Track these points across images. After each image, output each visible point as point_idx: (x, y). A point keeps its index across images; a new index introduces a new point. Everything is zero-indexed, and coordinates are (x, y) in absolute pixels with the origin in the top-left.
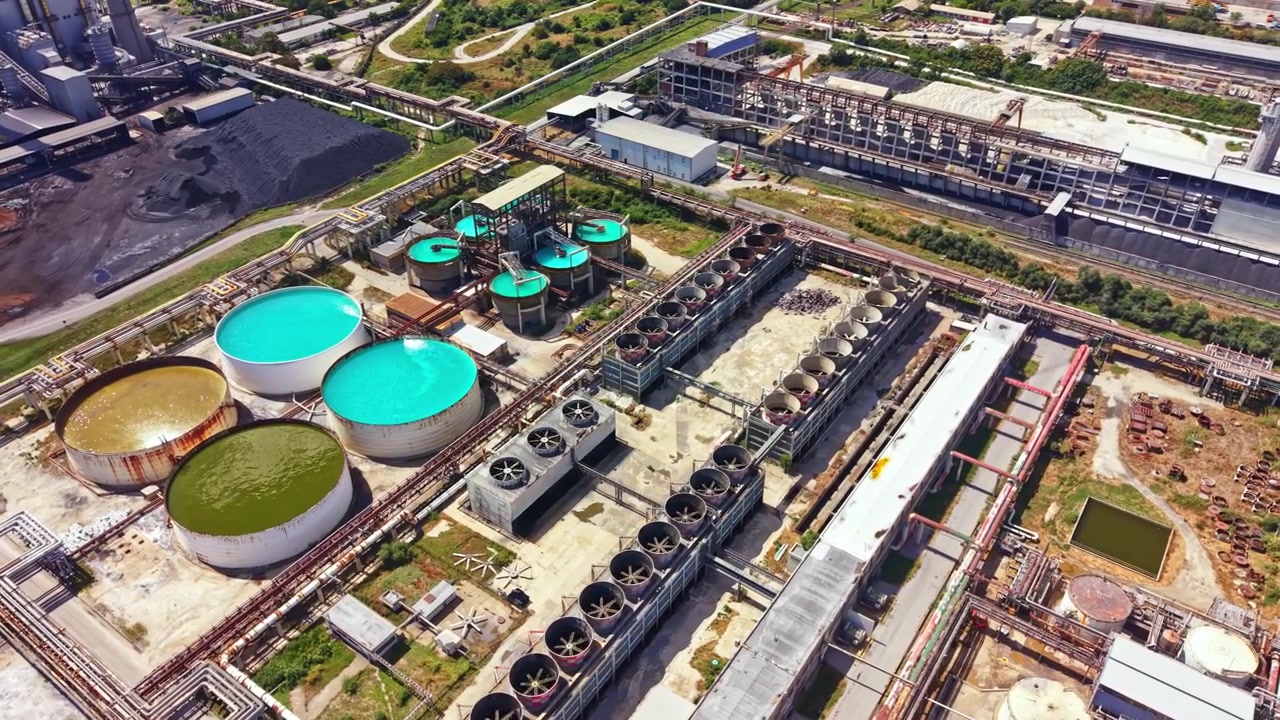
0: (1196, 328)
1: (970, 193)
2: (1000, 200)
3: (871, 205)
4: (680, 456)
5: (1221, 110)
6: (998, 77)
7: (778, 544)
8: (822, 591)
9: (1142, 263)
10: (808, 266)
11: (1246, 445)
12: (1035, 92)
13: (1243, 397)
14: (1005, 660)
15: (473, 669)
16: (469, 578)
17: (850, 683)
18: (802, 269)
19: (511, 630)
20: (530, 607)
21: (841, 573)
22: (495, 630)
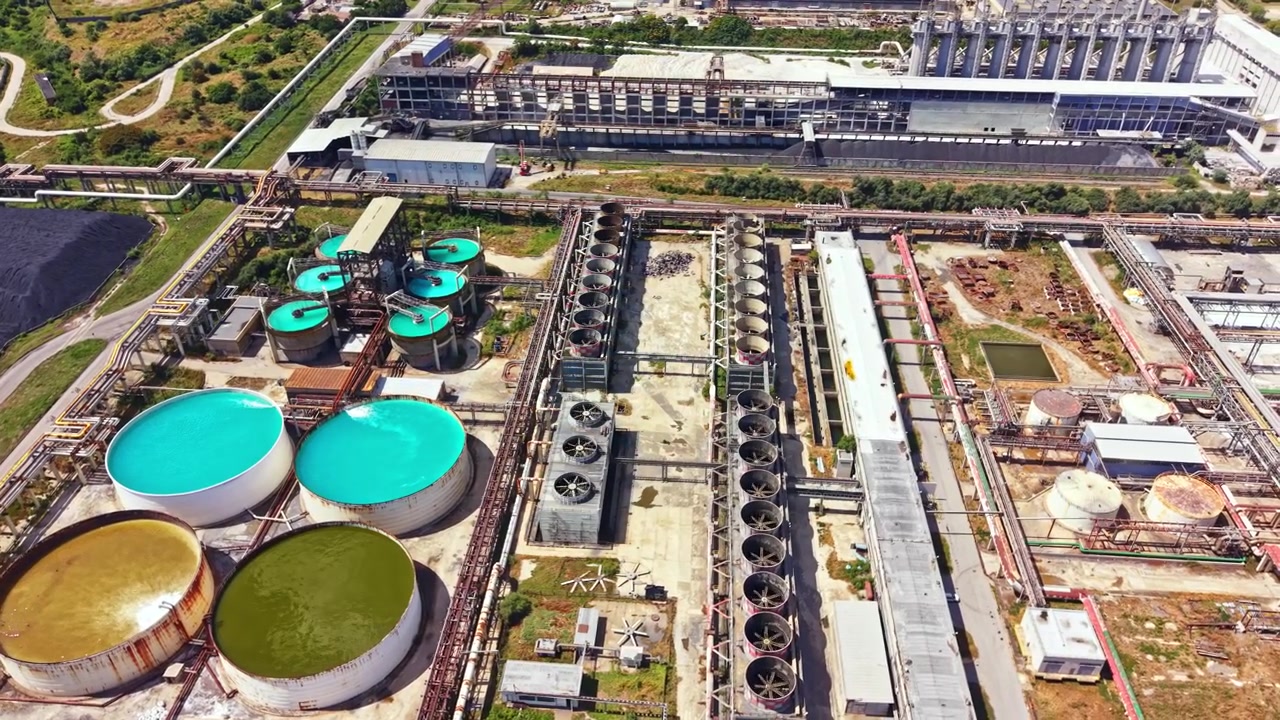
0: (951, 200)
1: (726, 142)
2: (752, 141)
3: (659, 170)
4: (680, 423)
5: (845, 39)
6: (669, 42)
7: (813, 459)
8: (893, 475)
9: (886, 164)
10: (644, 235)
11: (1036, 273)
12: (703, 50)
13: (1014, 240)
14: (1023, 474)
15: (670, 668)
16: (594, 597)
17: (947, 537)
18: (641, 239)
19: (672, 620)
20: (669, 595)
21: (894, 456)
22: (657, 629)
